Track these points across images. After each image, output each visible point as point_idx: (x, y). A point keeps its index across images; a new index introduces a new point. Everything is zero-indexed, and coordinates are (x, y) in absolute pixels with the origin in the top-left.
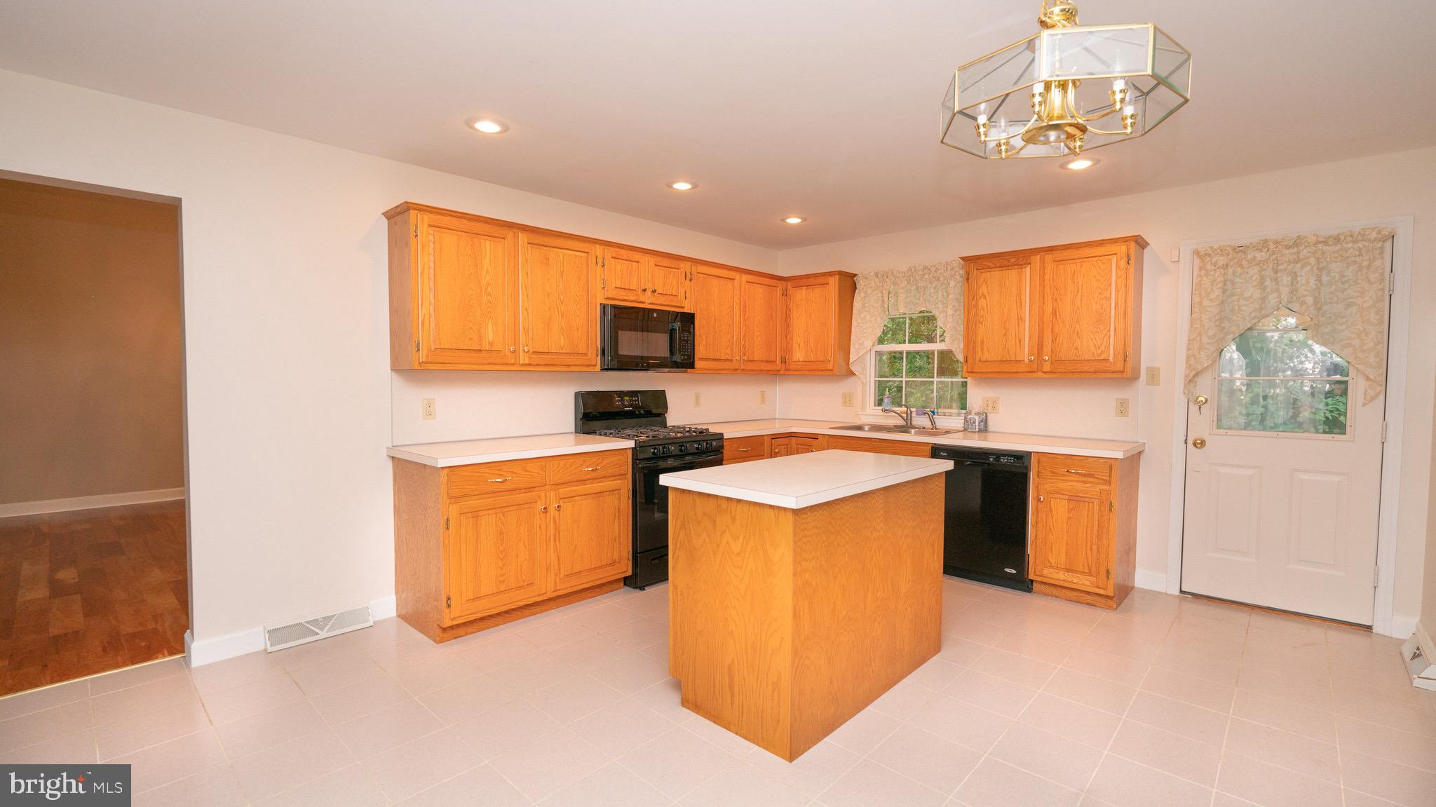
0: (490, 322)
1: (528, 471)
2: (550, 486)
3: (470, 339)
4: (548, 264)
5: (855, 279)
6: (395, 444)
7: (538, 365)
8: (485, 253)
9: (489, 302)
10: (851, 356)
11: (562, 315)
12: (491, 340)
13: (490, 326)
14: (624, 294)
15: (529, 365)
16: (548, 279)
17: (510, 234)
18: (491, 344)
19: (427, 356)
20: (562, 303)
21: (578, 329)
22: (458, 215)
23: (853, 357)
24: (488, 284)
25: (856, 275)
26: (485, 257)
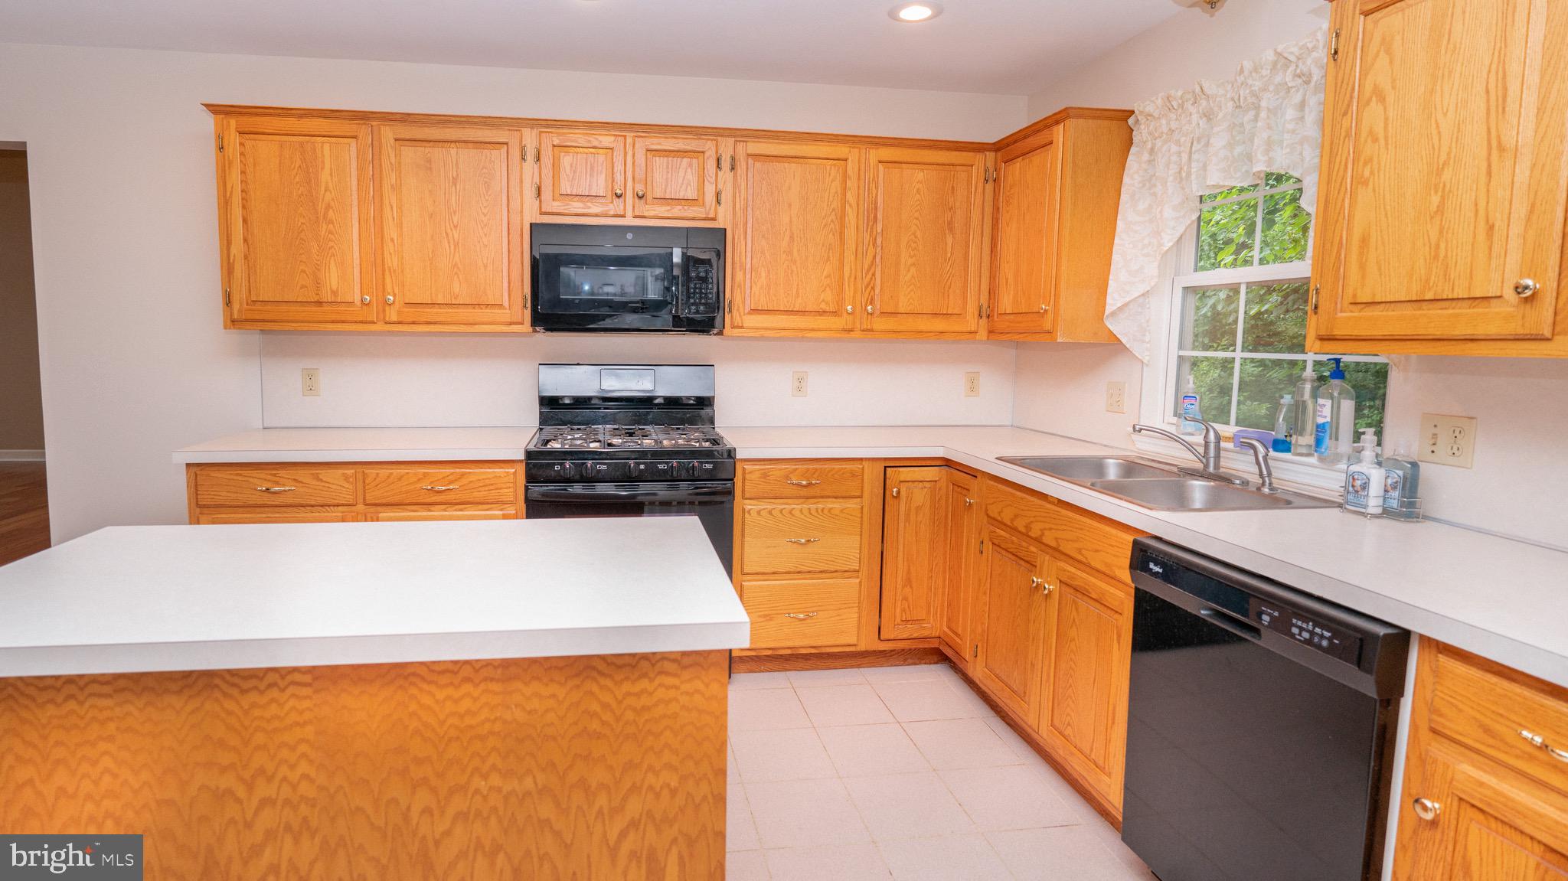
0: (332, 262)
1: (321, 480)
2: (363, 507)
3: (303, 287)
4: (431, 169)
5: (1131, 121)
6: (265, 425)
7: (414, 323)
8: (323, 162)
9: (330, 232)
10: (1109, 300)
11: (456, 245)
12: (334, 288)
13: (333, 268)
14: (580, 205)
15: (400, 323)
16: (430, 191)
17: (364, 132)
18: (334, 293)
19: (240, 311)
20: (456, 227)
21: (485, 267)
22: (280, 111)
23: (1113, 302)
24: (328, 207)
25: (1133, 112)
26: (323, 169)
